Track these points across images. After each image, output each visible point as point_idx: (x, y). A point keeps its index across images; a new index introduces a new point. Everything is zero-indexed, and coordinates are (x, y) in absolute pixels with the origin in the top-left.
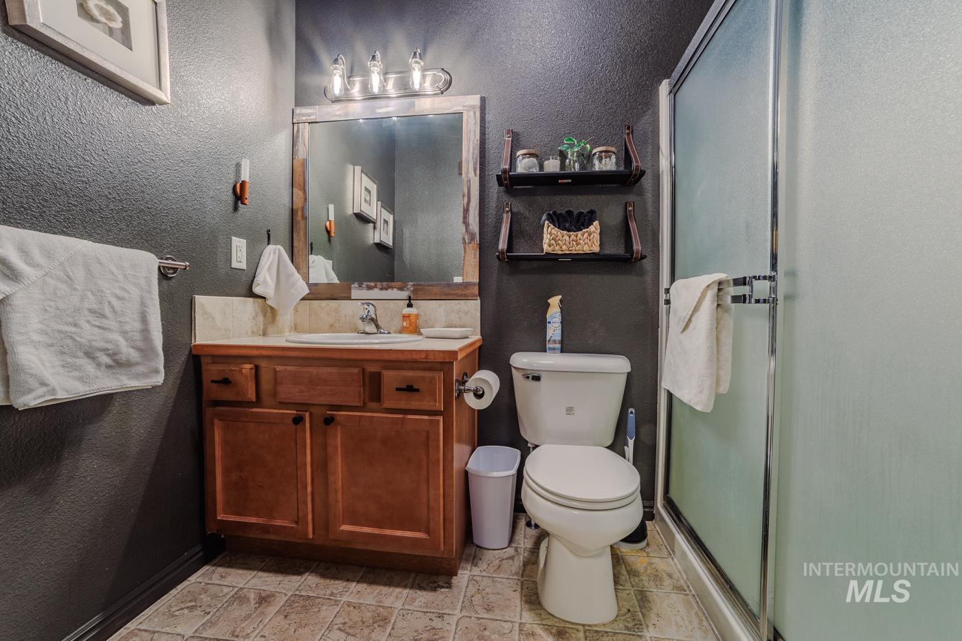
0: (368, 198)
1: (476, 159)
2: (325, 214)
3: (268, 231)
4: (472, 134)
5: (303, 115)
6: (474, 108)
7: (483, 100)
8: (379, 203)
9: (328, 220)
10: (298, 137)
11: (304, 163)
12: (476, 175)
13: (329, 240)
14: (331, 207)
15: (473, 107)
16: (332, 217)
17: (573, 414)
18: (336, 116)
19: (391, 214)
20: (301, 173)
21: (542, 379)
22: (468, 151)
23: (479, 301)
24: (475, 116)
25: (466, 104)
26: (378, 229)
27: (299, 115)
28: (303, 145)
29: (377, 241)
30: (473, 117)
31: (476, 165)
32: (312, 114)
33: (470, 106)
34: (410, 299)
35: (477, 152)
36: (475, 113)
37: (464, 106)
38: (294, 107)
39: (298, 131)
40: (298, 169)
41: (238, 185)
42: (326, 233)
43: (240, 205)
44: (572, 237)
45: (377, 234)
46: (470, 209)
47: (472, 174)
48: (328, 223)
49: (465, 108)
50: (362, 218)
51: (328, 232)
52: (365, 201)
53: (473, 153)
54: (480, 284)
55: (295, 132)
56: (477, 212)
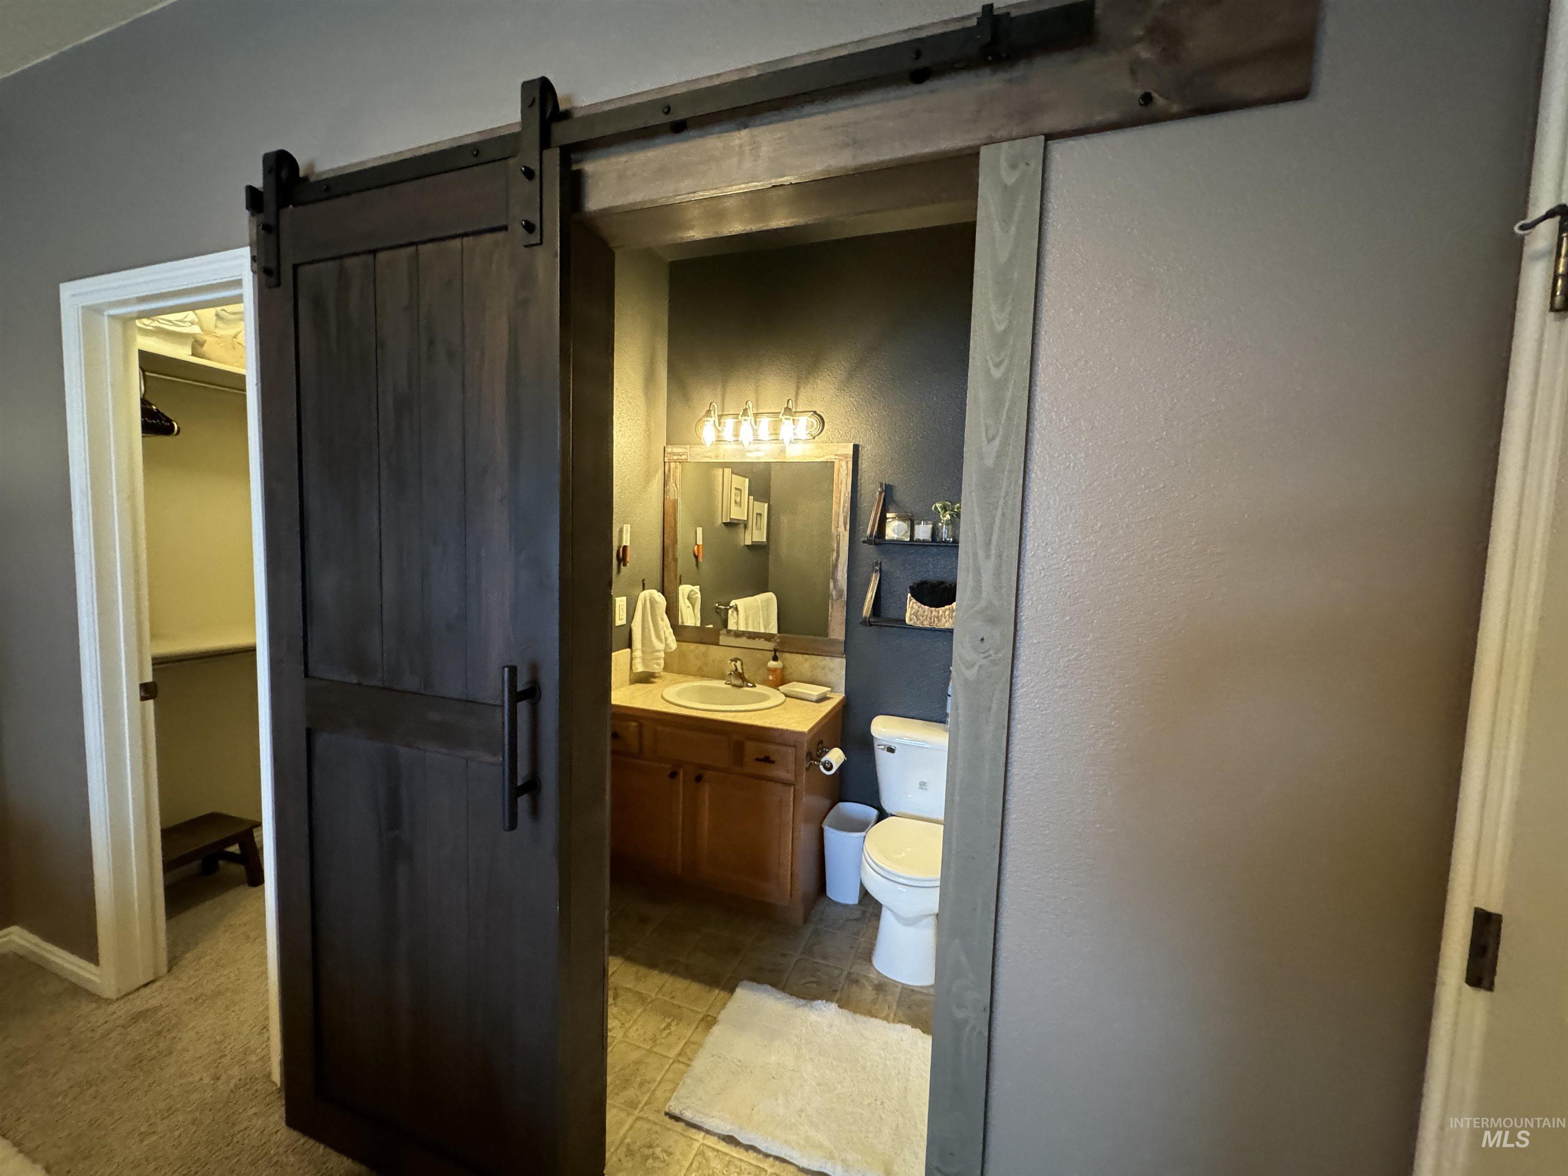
0: (738, 499)
1: (847, 513)
2: (693, 539)
3: (643, 580)
4: (844, 485)
5: (674, 454)
6: (846, 458)
7: (856, 448)
8: (751, 498)
9: (696, 544)
10: (669, 476)
11: (675, 503)
12: (846, 530)
13: (697, 565)
14: (700, 531)
15: (846, 456)
16: (700, 542)
17: (926, 789)
18: (706, 457)
19: (765, 502)
20: (672, 514)
21: (896, 752)
22: (839, 503)
23: (844, 660)
24: (847, 466)
25: (838, 453)
26: (750, 529)
27: (670, 453)
28: (674, 485)
29: (748, 542)
30: (844, 467)
31: (846, 519)
32: (683, 454)
33: (841, 455)
34: (775, 651)
35: (848, 505)
36: (847, 462)
37: (836, 455)
38: (665, 445)
39: (669, 471)
40: (669, 509)
41: (621, 549)
42: (694, 558)
43: (622, 567)
44: (934, 613)
45: (748, 533)
46: (839, 566)
47: (841, 529)
48: (696, 547)
49: (837, 457)
50: (732, 525)
51: (696, 557)
52: (736, 502)
53: (844, 506)
54: (845, 642)
55: (666, 471)
56: (846, 569)
